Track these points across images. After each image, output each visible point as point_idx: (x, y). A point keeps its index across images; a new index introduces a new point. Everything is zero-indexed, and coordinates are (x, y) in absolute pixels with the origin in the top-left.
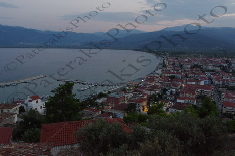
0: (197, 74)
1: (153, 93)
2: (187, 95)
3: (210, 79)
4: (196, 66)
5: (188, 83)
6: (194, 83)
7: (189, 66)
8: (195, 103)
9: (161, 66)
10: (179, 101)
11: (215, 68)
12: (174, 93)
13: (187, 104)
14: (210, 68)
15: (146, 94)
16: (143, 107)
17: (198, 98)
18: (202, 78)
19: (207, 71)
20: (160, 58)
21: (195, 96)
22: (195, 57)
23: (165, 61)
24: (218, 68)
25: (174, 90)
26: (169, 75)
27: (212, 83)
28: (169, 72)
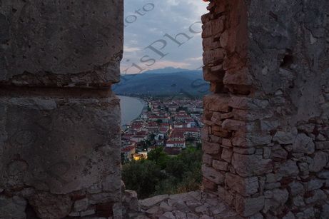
0: (183, 116)
1: (140, 139)
2: (176, 138)
3: (196, 121)
4: (181, 108)
5: (175, 126)
6: (181, 126)
7: (175, 109)
8: (184, 146)
9: (146, 111)
10: (168, 145)
11: (199, 110)
12: (163, 138)
13: (177, 148)
14: (195, 110)
15: (134, 141)
16: (132, 155)
17: (186, 140)
18: (188, 120)
19: (192, 113)
20: (144, 102)
21: (183, 139)
22: (179, 99)
23: (150, 105)
24: (202, 110)
25: (162, 135)
26: (155, 119)
27: (198, 125)
28: (155, 116)
